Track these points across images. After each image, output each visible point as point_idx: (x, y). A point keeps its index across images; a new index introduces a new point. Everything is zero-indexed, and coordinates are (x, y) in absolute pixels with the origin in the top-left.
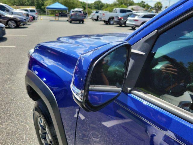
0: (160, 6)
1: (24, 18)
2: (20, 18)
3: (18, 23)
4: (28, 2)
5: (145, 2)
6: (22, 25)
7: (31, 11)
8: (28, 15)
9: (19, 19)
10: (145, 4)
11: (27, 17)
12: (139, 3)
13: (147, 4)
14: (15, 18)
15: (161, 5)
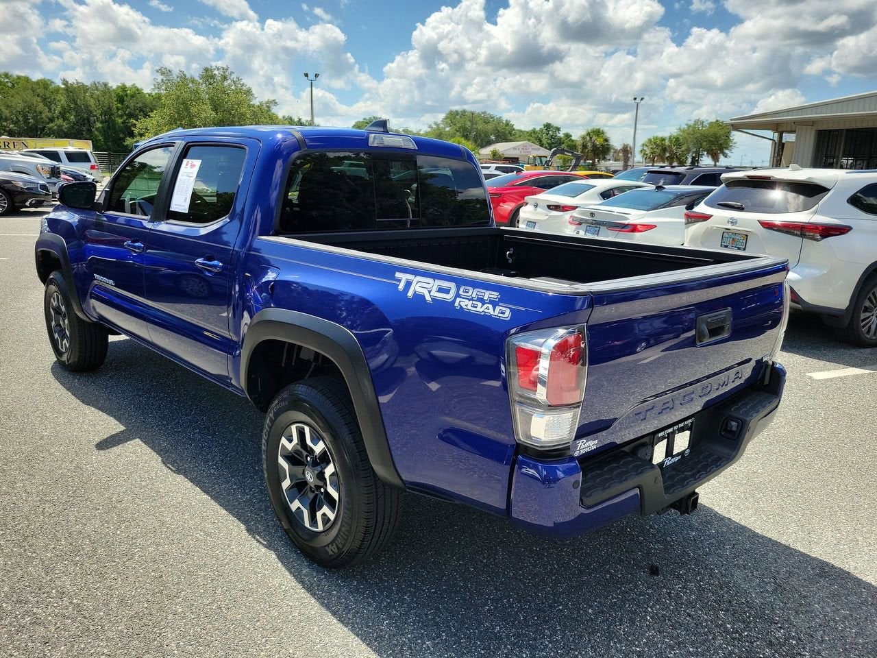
0: (599, 141)
1: (42, 182)
2: (25, 182)
3: (18, 199)
4: (65, 119)
5: (558, 129)
6: (32, 205)
7: (72, 157)
8: (55, 172)
9: (21, 185)
10: (561, 135)
11: (54, 180)
12: (534, 131)
13: (568, 136)
14: (9, 182)
15: (606, 140)
